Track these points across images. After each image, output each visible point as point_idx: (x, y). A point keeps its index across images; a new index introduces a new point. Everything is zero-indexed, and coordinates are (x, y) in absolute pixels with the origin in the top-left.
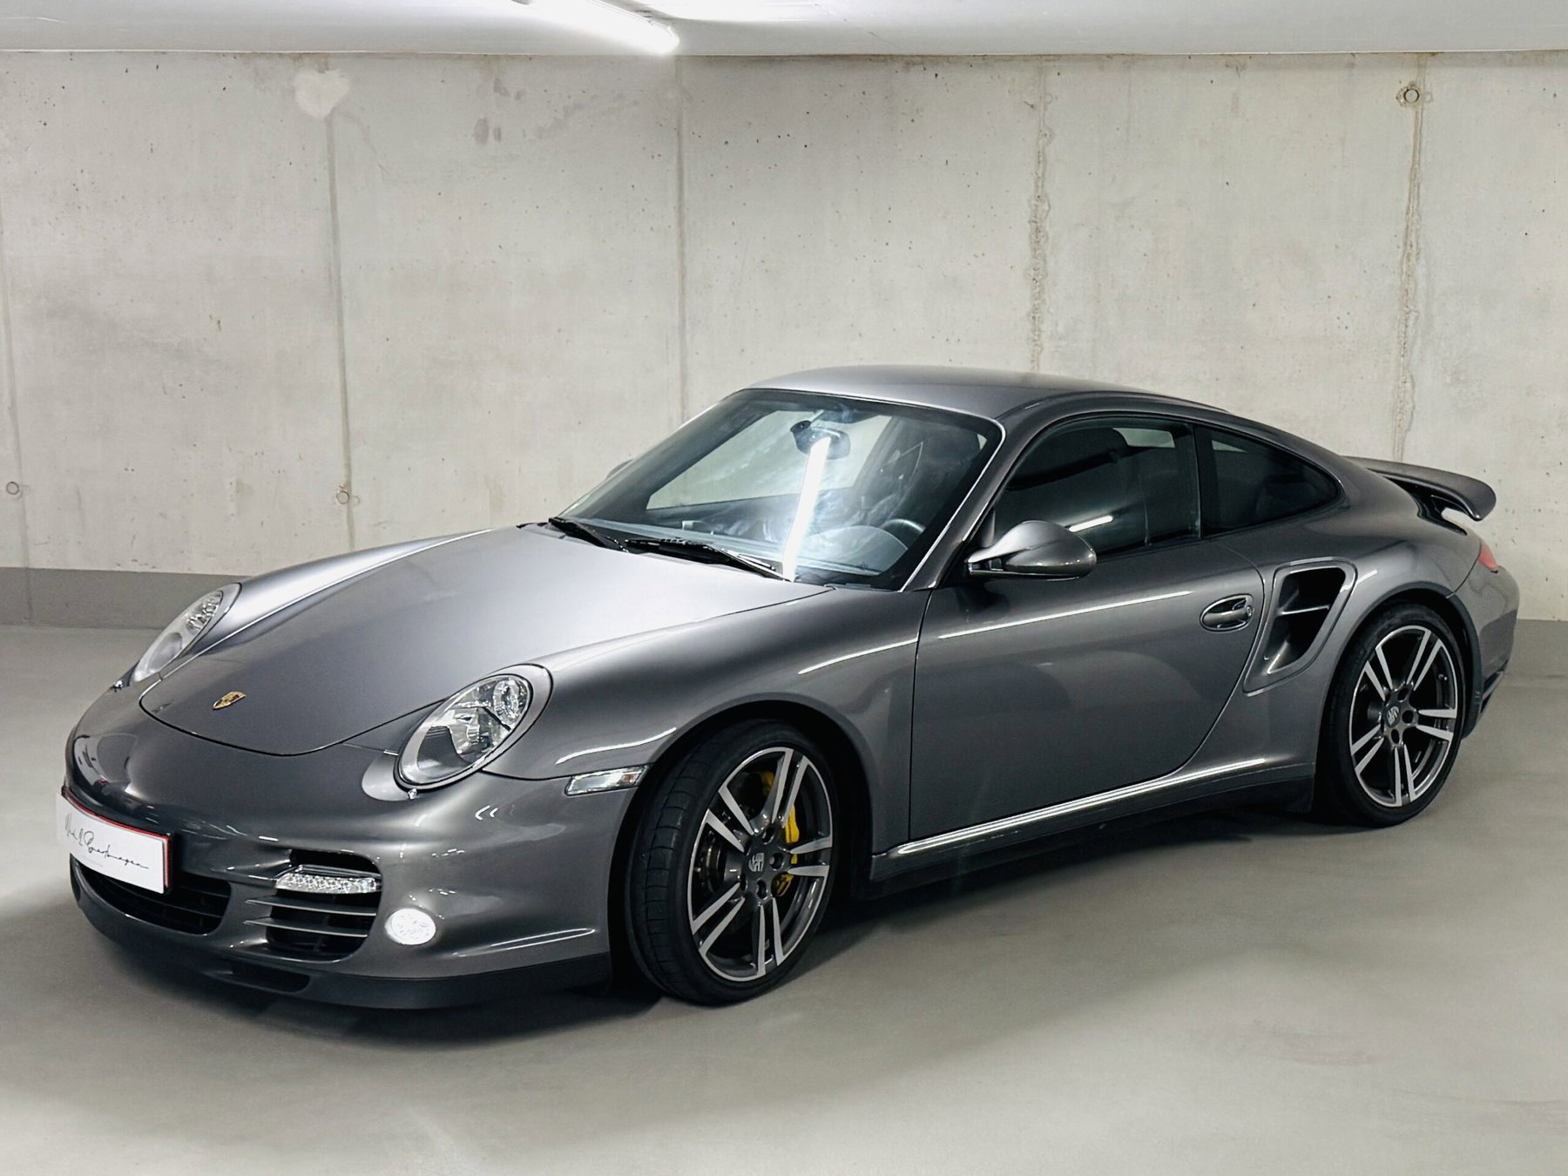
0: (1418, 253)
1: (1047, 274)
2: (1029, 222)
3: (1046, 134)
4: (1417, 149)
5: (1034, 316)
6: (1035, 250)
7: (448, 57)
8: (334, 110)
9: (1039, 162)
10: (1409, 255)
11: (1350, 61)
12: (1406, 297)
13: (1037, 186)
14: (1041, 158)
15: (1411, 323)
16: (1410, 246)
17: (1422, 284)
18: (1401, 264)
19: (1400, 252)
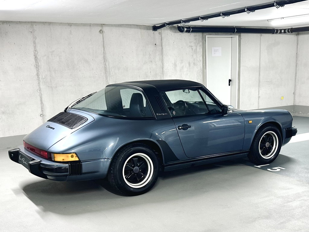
0: (106, 61)
1: (39, 66)
2: (34, 55)
3: (35, 38)
4: (103, 42)
5: (38, 75)
6: (36, 61)
11: (90, 25)
12: (105, 68)
13: (34, 48)
14: (34, 43)
15: (107, 73)
17: (108, 66)
18: (104, 62)
19: (103, 60)
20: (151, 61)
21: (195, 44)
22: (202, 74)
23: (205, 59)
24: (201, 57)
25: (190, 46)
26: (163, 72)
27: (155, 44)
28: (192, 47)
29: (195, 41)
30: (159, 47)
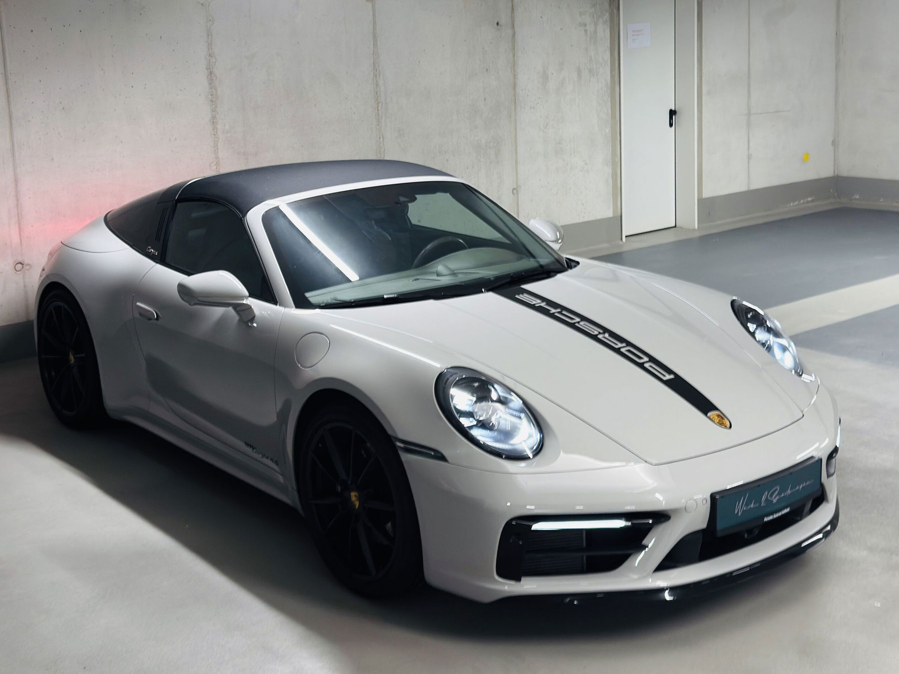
0: (379, 74)
1: (218, 97)
2: (207, 69)
3: (210, 20)
4: (374, 23)
5: (214, 122)
6: (210, 84)
9: (208, 35)
10: (376, 75)
12: (377, 95)
13: (208, 49)
14: (209, 34)
15: (380, 108)
16: (376, 71)
17: (382, 89)
18: (373, 79)
19: (372, 73)
20: (487, 70)
21: (593, 16)
22: (609, 99)
23: (617, 58)
24: (608, 54)
25: (580, 23)
26: (515, 100)
27: (498, 24)
28: (585, 25)
29: (593, 10)
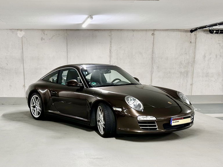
1: (111, 56)
2: (110, 50)
3: (111, 39)
4: (154, 41)
5: (110, 61)
6: (110, 53)
7: (37, 29)
8: (23, 36)
11: (146, 30)
12: (152, 58)
13: (110, 45)
14: (111, 42)
16: (153, 52)
17: (154, 56)
20: (186, 54)
25: (218, 43)
26: (194, 62)
27: (191, 42)
29: (222, 40)
30: (194, 44)
